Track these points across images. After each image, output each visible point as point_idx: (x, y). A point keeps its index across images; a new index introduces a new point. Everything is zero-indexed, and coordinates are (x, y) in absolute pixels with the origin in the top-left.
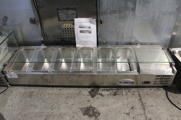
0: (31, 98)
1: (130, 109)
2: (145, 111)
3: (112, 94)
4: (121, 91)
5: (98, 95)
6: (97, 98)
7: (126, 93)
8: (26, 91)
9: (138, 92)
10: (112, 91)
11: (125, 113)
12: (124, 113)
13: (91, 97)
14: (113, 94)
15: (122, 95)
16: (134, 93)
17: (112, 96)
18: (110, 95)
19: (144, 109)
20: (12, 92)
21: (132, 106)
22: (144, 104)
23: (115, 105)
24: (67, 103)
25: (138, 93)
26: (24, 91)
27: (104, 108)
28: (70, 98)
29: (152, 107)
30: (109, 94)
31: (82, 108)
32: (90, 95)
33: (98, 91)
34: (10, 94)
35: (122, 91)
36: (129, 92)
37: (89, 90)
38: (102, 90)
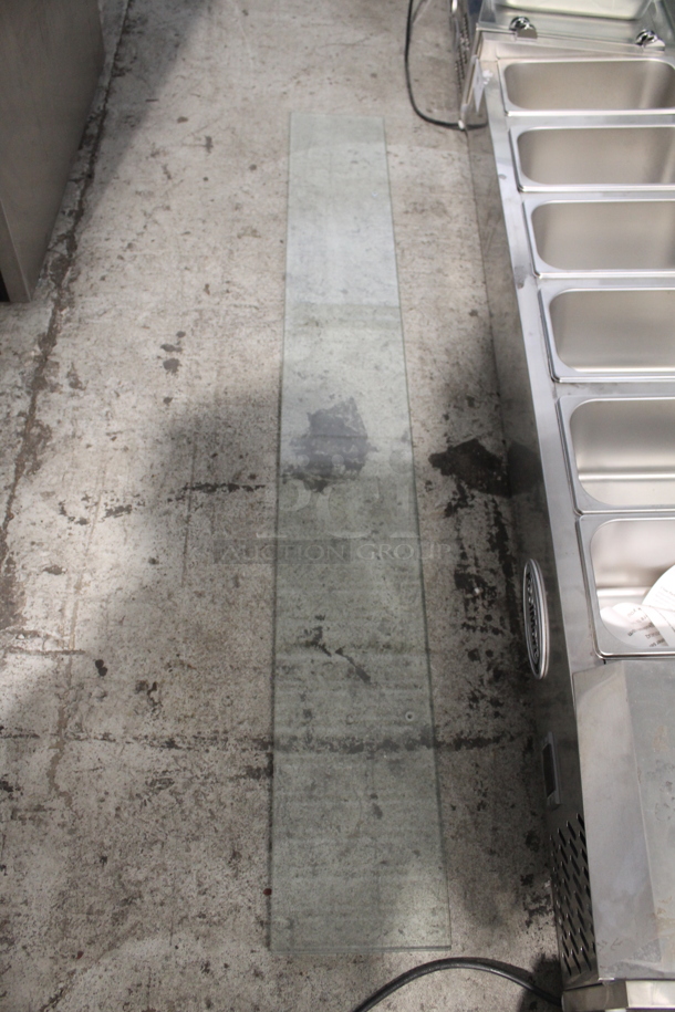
0: (407, 212)
1: (351, 660)
2: (332, 749)
3: (466, 567)
4: (496, 623)
5: (453, 486)
6: (429, 483)
7: (483, 655)
8: (447, 188)
9: (497, 740)
10: (496, 565)
11: (319, 623)
12: (320, 618)
13: (433, 451)
14: (472, 570)
15: (464, 625)
16: (482, 703)
17: (451, 561)
18: (464, 556)
19: (352, 747)
20: (434, 147)
21: (372, 675)
22: (395, 756)
23: (381, 573)
24: (386, 345)
25: (490, 735)
26: (443, 183)
27: (361, 514)
28: (421, 359)
29: (367, 806)
30: (467, 549)
31: (355, 409)
32: (450, 448)
33: (488, 491)
34: (420, 145)
35: (496, 631)
36: (498, 675)
37: (483, 442)
38: (498, 514)
